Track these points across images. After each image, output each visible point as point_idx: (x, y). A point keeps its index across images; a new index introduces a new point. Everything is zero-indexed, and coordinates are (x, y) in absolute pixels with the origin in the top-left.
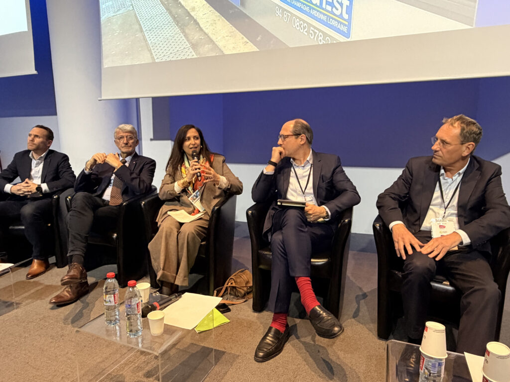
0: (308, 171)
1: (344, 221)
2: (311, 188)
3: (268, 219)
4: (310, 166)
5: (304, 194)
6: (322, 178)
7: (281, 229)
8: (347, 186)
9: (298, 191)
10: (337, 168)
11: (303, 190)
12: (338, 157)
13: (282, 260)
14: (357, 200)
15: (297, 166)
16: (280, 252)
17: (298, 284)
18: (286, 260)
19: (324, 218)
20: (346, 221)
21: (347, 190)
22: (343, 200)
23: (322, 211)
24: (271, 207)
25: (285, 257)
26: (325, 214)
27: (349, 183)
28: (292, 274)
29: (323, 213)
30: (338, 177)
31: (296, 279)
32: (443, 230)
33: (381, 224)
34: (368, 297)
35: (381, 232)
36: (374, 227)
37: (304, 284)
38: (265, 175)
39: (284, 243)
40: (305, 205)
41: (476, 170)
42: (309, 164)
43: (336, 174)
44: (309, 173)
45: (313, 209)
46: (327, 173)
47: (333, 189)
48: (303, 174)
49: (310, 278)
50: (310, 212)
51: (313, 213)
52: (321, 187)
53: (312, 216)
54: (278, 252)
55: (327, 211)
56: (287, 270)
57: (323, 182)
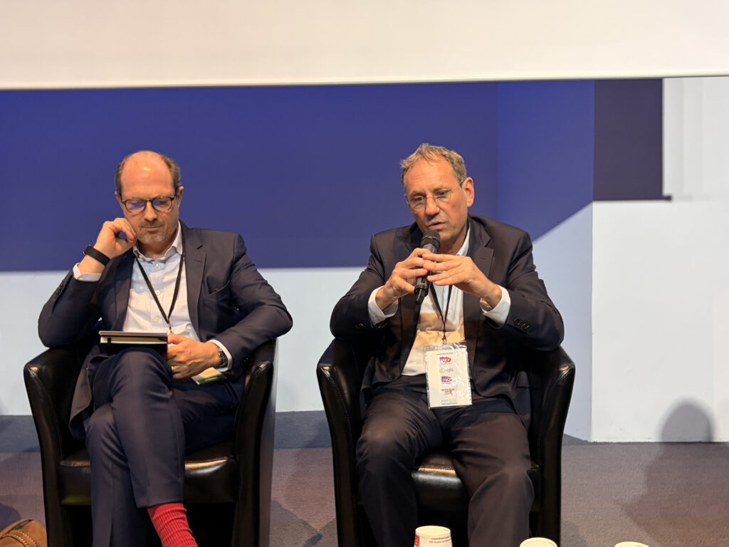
0: (174, 269)
1: (258, 368)
2: (183, 309)
3: (82, 385)
4: (179, 260)
5: (168, 322)
6: (208, 283)
7: (111, 400)
8: (261, 294)
9: (153, 316)
10: (238, 259)
11: (167, 313)
12: (240, 236)
13: (118, 471)
14: (285, 324)
15: (150, 262)
16: (109, 452)
17: (155, 526)
18: (127, 469)
19: (217, 367)
20: (262, 366)
21: (262, 304)
22: (256, 323)
23: (211, 353)
24: (90, 357)
25: (123, 463)
26: (217, 359)
27: (265, 289)
28: (141, 502)
29: (213, 355)
30: (243, 277)
31: (150, 511)
32: (446, 367)
33: (334, 366)
34: (323, 538)
35: (333, 382)
36: (320, 373)
37: (170, 521)
38: (78, 282)
39: (116, 428)
40: (167, 341)
41: (486, 246)
42: (176, 254)
43: (236, 272)
44: (176, 276)
45: (189, 350)
46: (218, 272)
47: (234, 305)
48: (163, 279)
49: (182, 505)
50: (182, 358)
51: (189, 358)
52: (207, 303)
53: (185, 367)
54: (103, 451)
55: (223, 352)
56: (130, 495)
57: (210, 292)
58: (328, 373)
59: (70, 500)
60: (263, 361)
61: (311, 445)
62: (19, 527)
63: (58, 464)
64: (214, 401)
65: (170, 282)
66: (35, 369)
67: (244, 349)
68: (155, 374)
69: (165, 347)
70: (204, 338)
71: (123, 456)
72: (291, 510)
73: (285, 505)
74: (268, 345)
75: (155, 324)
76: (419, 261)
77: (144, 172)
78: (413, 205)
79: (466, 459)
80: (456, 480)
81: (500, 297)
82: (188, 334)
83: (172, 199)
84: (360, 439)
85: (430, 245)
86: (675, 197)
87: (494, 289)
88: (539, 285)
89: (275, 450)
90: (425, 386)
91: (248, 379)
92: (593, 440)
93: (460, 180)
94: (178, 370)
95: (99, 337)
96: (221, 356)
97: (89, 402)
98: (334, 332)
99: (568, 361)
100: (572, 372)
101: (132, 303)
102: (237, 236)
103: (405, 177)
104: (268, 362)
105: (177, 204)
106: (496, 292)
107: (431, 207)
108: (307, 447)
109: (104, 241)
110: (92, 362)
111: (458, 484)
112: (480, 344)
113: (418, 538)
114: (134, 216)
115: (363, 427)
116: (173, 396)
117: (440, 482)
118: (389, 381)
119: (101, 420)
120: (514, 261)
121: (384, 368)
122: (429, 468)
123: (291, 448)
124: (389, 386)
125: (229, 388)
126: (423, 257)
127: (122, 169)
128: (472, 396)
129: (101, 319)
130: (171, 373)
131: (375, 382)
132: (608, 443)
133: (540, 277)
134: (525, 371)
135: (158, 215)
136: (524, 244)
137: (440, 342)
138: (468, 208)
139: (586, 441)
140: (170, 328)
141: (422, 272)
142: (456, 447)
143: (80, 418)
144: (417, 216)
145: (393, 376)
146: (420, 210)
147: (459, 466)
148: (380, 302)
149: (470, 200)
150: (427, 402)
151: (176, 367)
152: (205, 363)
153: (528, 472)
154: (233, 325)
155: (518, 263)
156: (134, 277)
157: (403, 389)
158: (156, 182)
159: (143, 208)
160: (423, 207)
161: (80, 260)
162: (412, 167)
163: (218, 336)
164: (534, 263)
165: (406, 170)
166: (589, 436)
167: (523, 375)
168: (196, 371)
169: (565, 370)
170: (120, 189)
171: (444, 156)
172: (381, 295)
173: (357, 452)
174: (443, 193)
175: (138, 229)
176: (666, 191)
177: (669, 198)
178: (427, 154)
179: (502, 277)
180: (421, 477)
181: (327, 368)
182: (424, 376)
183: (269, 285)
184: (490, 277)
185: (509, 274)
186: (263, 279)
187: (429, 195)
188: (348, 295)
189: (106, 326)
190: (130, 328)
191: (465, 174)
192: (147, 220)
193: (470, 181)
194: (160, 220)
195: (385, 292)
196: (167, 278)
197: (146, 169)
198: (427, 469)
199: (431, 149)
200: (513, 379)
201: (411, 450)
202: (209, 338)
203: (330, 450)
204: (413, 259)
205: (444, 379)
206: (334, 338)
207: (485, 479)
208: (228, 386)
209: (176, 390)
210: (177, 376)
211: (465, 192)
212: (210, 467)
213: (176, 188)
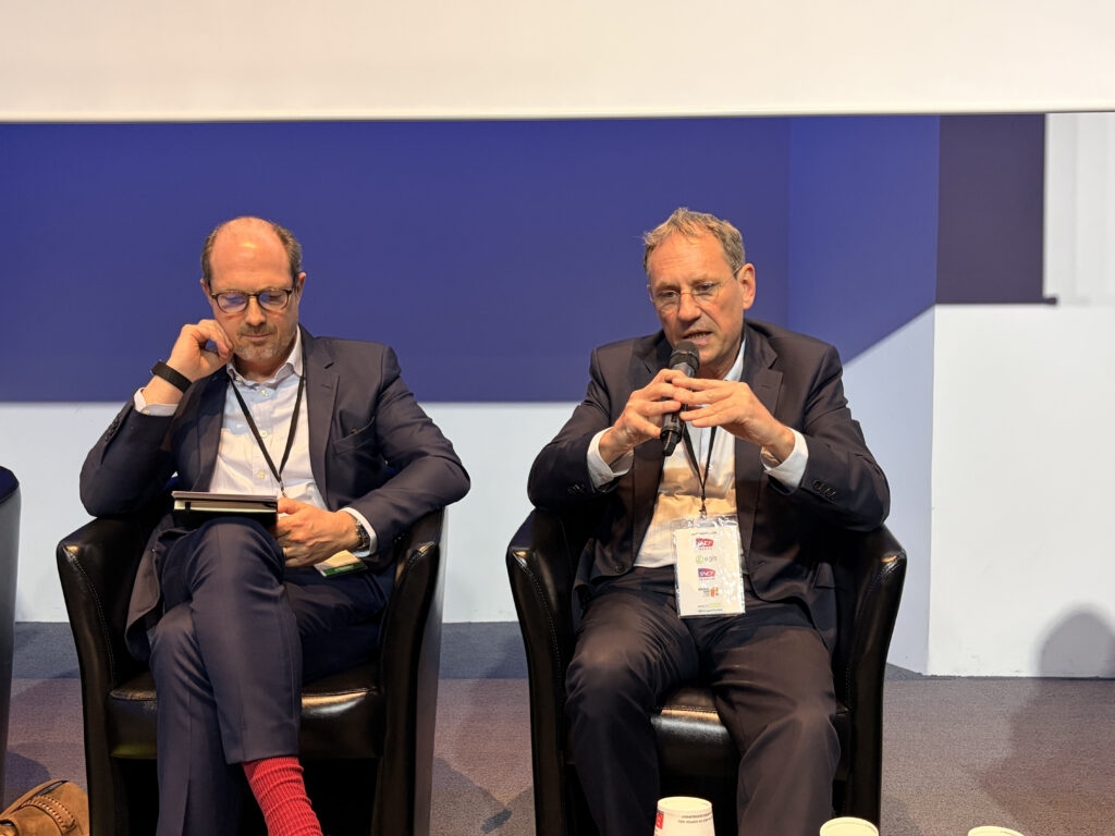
0: (290, 398)
1: (416, 552)
2: (301, 460)
3: (145, 576)
4: (297, 384)
5: (279, 479)
6: (341, 421)
7: (189, 598)
8: (422, 439)
9: (255, 470)
10: (387, 385)
11: (277, 466)
12: (391, 350)
13: (198, 707)
14: (457, 485)
15: (252, 387)
16: (186, 678)
17: (255, 792)
18: (213, 705)
19: (352, 549)
20: (423, 549)
21: (424, 454)
22: (413, 484)
23: (345, 528)
24: (158, 532)
25: (206, 694)
26: (353, 537)
27: (427, 431)
28: (234, 756)
29: (347, 532)
30: (395, 413)
31: (246, 769)
32: (708, 552)
33: (533, 550)
34: (512, 816)
35: (531, 575)
36: (511, 561)
37: (278, 785)
38: (141, 415)
39: (197, 642)
40: (276, 508)
41: (770, 368)
42: (293, 376)
43: (384, 405)
44: (293, 408)
45: (310, 523)
46: (358, 403)
47: (380, 456)
48: (272, 412)
49: (296, 760)
50: (299, 535)
51: (311, 536)
52: (338, 451)
53: (304, 549)
54: (177, 677)
55: (362, 527)
56: (216, 744)
57: (345, 435)
58: (524, 561)
59: (124, 751)
60: (424, 541)
61: (496, 674)
62: (48, 791)
63: (107, 697)
64: (347, 601)
65: (282, 419)
66: (74, 548)
67: (395, 523)
68: (258, 559)
69: (272, 519)
70: (334, 505)
71: (206, 684)
72: (463, 773)
73: (455, 766)
74: (431, 518)
75: (259, 482)
76: (667, 389)
77: (246, 249)
78: (660, 304)
79: (736, 697)
80: (719, 729)
81: (792, 446)
82: (310, 498)
83: (289, 293)
84: (571, 663)
85: (683, 365)
86: (1062, 299)
87: (783, 433)
88: (853, 429)
89: (440, 681)
90: (672, 583)
91: (400, 569)
92: (931, 672)
93: (734, 268)
94: (295, 554)
95: (172, 501)
96: (359, 533)
97: (158, 599)
98: (533, 501)
99: (896, 547)
100: (902, 565)
101: (224, 450)
102: (386, 349)
103: (650, 259)
104: (431, 543)
105: (295, 300)
106: (787, 438)
107: (688, 309)
108: (489, 677)
109: (181, 356)
110: (160, 539)
111: (723, 735)
112: (760, 520)
113: (662, 815)
114: (230, 317)
115: (578, 644)
116: (284, 594)
117: (695, 731)
118: (615, 574)
119: (174, 628)
120: (816, 390)
121: (608, 554)
122: (677, 709)
123: (464, 678)
124: (617, 584)
125: (372, 583)
126: (674, 382)
127: (212, 245)
128: (746, 601)
129: (175, 475)
130: (282, 558)
131: (595, 575)
132: (954, 678)
133: (853, 417)
134: (828, 562)
135: (266, 316)
136: (830, 365)
137: (696, 514)
138: (745, 311)
139: (919, 674)
140: (282, 489)
141: (672, 405)
142: (720, 679)
143: (143, 625)
144: (665, 321)
145: (623, 566)
146: (670, 312)
147: (724, 707)
148: (608, 453)
149: (747, 299)
150: (675, 609)
151: (289, 549)
152: (334, 545)
153: (831, 719)
154: (379, 487)
155: (821, 394)
156: (228, 410)
157: (640, 588)
158: (264, 266)
159: (244, 305)
160: (675, 307)
161: (145, 384)
162: (661, 245)
163: (355, 502)
164: (845, 395)
165: (651, 248)
166: (925, 666)
167: (826, 568)
168: (320, 555)
169: (890, 562)
170: (208, 276)
171: (712, 229)
172: (608, 441)
173: (567, 682)
174: (705, 288)
175: (237, 338)
176: (1049, 290)
177: (1052, 301)
178: (686, 226)
179: (796, 415)
180: (665, 723)
181: (522, 554)
182: (671, 568)
183: (435, 426)
184: (777, 415)
185: (806, 412)
186: (425, 416)
187: (686, 289)
188: (556, 441)
189: (183, 484)
190: (219, 488)
191: (743, 257)
192: (249, 324)
193: (750, 269)
194: (270, 324)
195: (613, 436)
196: (278, 412)
197: (248, 245)
198: (674, 712)
199: (692, 218)
200: (811, 574)
201: (650, 680)
202: (341, 505)
203: (526, 682)
204: (657, 385)
205: (704, 573)
206: (533, 508)
207: (765, 727)
208: (369, 579)
209: (289, 584)
210: (291, 562)
211: (741, 286)
212: (340, 703)
213: (294, 275)
